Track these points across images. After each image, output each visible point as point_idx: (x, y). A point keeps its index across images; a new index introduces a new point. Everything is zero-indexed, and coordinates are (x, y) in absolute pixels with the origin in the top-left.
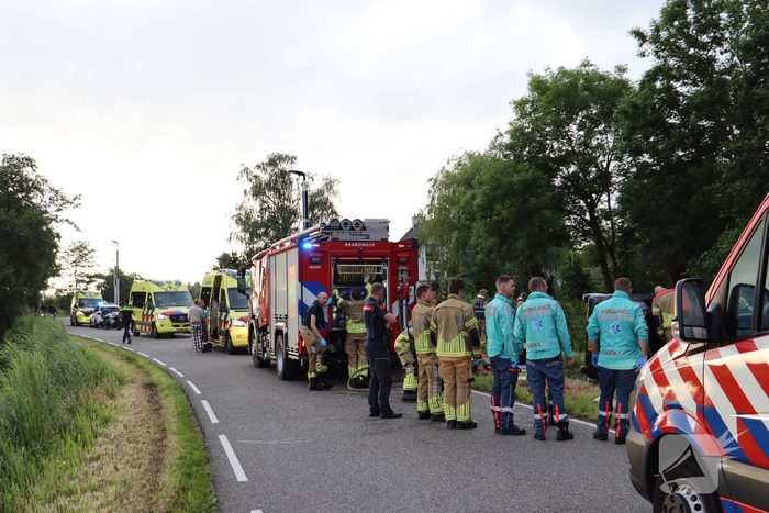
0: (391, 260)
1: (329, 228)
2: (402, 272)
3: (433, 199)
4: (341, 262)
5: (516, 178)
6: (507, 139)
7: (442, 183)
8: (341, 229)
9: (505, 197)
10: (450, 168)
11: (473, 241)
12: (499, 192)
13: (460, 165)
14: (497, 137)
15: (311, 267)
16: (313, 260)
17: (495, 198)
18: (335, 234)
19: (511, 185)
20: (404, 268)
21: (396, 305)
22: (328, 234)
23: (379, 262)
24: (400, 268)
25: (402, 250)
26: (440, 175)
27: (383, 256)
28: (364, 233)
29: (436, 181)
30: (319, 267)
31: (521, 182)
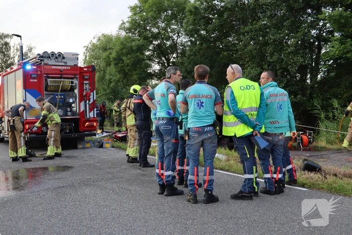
0: (80, 77)
1: (42, 57)
2: (86, 84)
3: (86, 57)
4: (49, 78)
5: (134, 44)
6: (127, 25)
7: (90, 49)
8: (50, 58)
9: (128, 53)
10: (95, 41)
11: (107, 77)
12: (124, 51)
13: (99, 40)
14: (122, 24)
15: (31, 80)
16: (33, 76)
17: (122, 54)
18: (46, 61)
19: (131, 47)
20: (87, 82)
21: (82, 104)
22: (41, 60)
23: (72, 78)
24: (85, 82)
25: (86, 72)
26: (90, 45)
27: (75, 75)
28: (63, 60)
29: (87, 47)
30: (36, 80)
31: (136, 46)
